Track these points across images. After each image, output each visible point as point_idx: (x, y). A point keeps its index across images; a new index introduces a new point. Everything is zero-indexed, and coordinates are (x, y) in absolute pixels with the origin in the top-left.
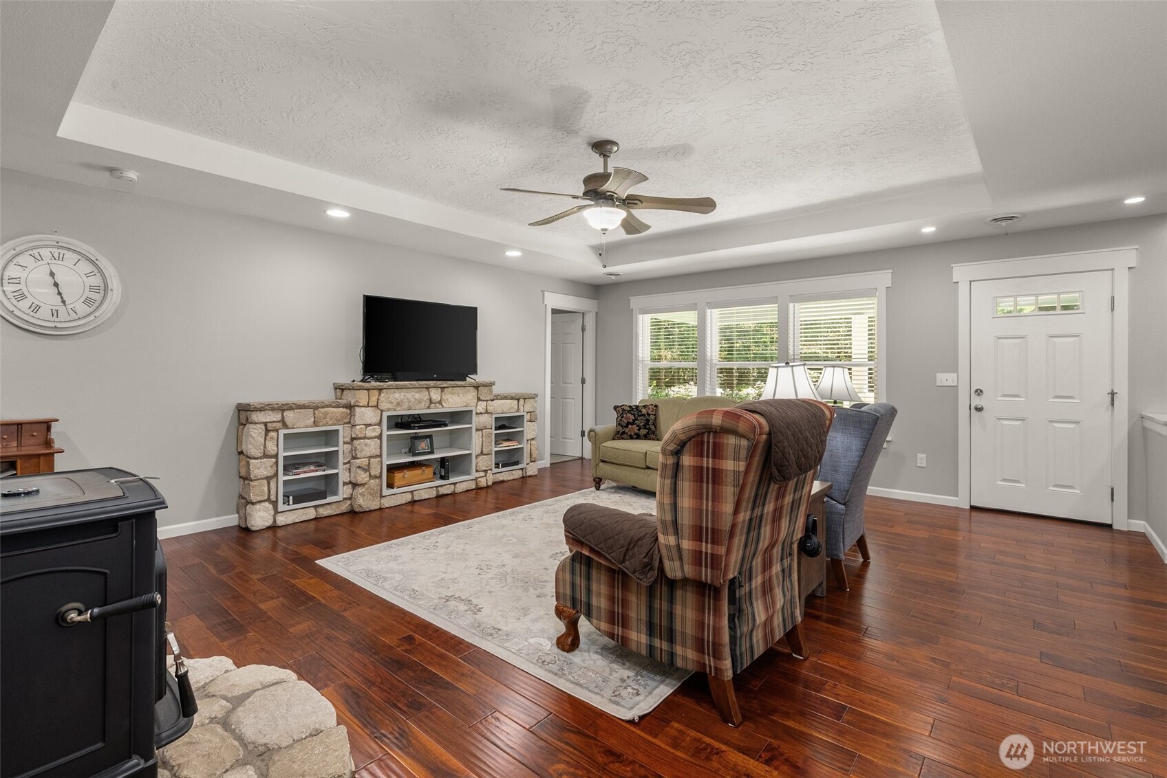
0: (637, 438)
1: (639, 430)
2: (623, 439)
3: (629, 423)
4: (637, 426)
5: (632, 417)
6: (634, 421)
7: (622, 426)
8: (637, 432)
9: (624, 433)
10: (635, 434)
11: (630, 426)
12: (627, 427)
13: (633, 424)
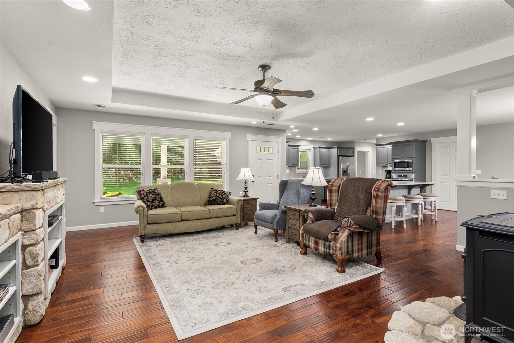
0: (158, 208)
1: (159, 203)
2: (152, 209)
3: (153, 200)
4: (158, 201)
5: (153, 196)
6: (155, 197)
7: (150, 202)
8: (158, 204)
9: (152, 206)
10: (158, 205)
11: (154, 201)
12: (153, 202)
13: (155, 200)
